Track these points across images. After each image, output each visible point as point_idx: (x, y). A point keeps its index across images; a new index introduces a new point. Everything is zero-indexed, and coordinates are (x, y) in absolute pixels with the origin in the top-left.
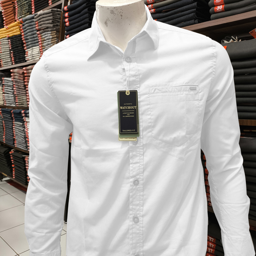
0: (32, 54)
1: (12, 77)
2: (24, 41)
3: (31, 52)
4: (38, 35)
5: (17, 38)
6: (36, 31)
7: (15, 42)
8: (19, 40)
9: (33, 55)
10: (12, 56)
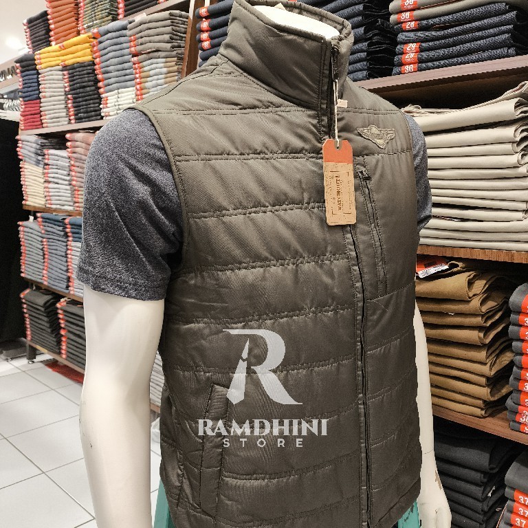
0: (116, 103)
1: (69, 150)
2: (100, 77)
3: (116, 100)
4: (134, 64)
5: (85, 68)
6: (131, 56)
7: (78, 77)
8: (88, 73)
9: (120, 107)
10: (70, 105)
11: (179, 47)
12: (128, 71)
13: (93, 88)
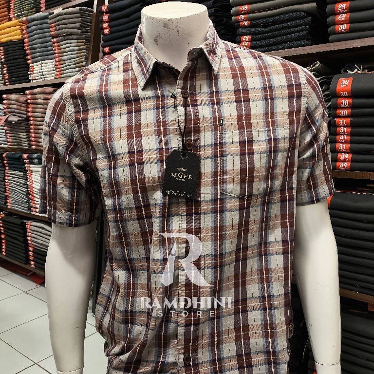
0: (40, 71)
2: (28, 52)
4: (54, 43)
5: (17, 45)
6: (51, 38)
7: (11, 52)
8: (19, 49)
9: (44, 73)
10: (5, 72)
11: (87, 32)
12: (49, 48)
13: (22, 60)
